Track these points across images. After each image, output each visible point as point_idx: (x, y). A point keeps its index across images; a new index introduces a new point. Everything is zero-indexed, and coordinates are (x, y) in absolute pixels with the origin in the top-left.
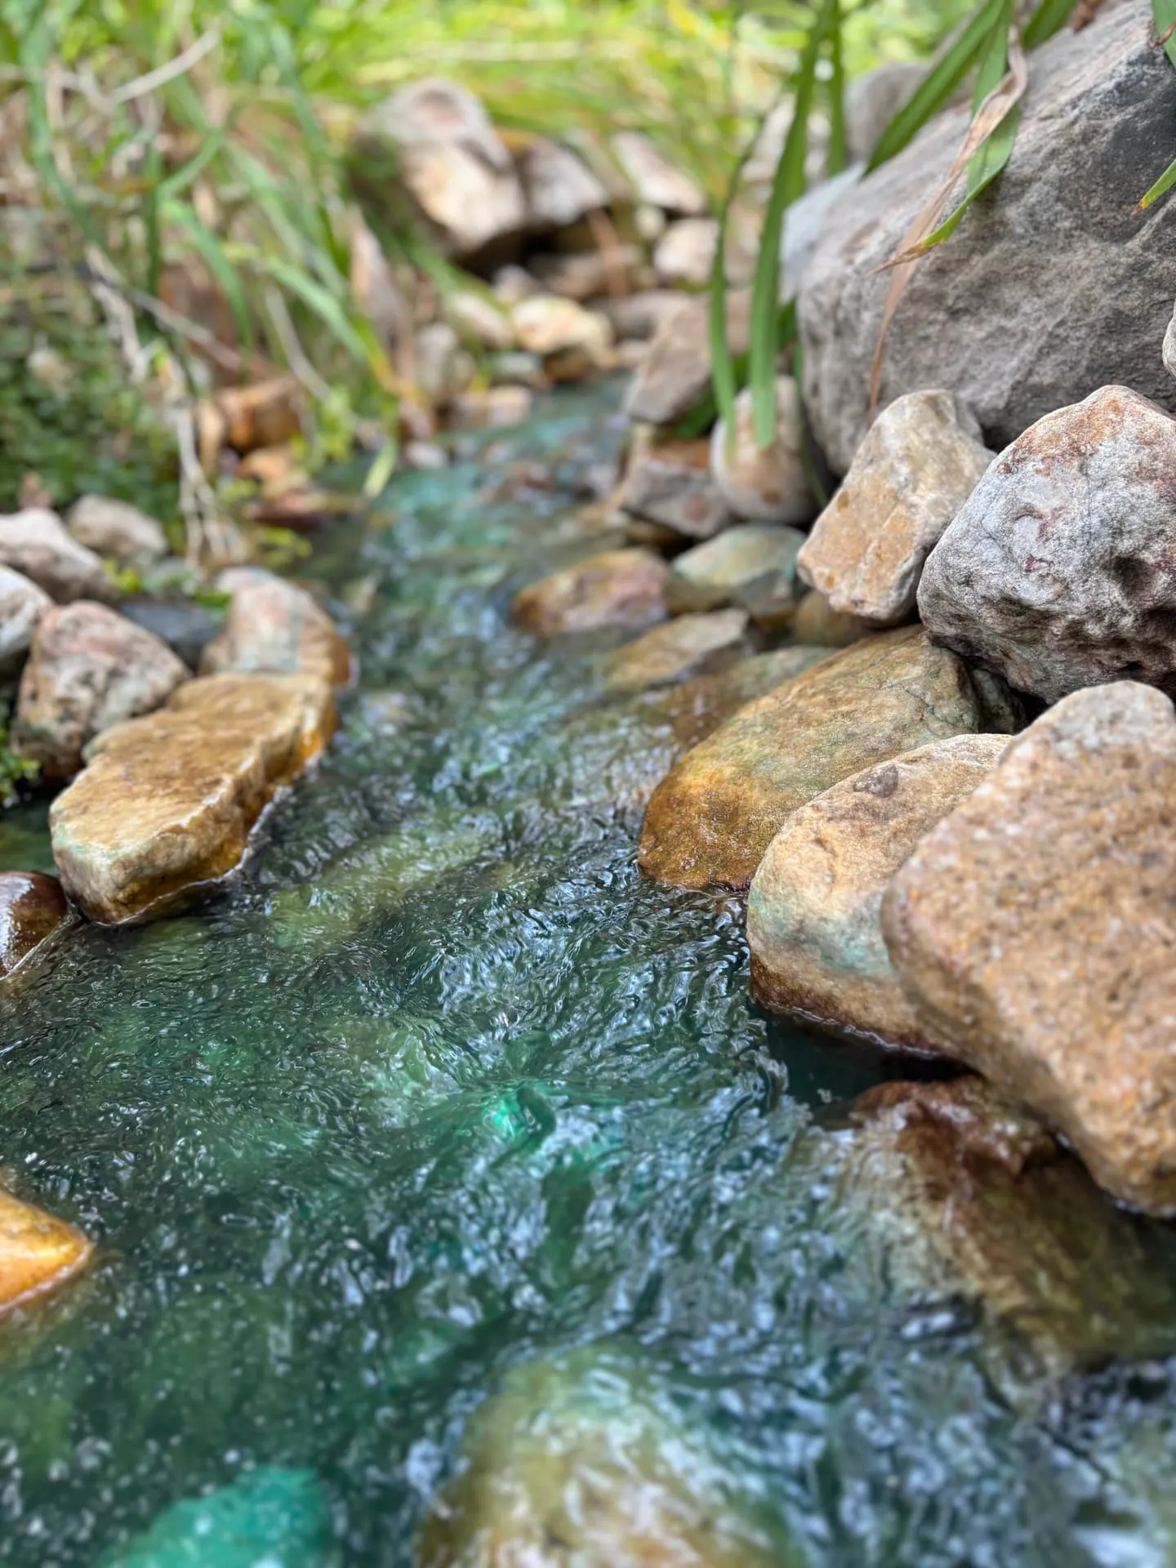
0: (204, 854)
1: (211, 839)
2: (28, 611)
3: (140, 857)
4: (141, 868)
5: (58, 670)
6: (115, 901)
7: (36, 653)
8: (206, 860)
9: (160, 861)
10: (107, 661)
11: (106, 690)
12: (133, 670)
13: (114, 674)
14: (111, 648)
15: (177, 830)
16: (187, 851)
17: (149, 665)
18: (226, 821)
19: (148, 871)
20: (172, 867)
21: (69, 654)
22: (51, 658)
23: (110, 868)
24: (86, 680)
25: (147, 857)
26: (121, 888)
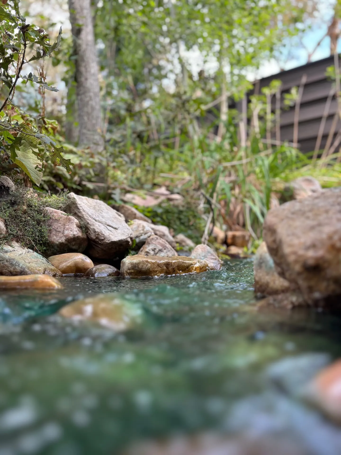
0: (151, 269)
1: (154, 268)
2: (149, 234)
3: (136, 263)
4: (135, 267)
5: (149, 246)
6: (127, 272)
7: (146, 243)
8: (151, 272)
9: (140, 267)
10: (160, 248)
11: (157, 253)
12: (165, 251)
13: (160, 250)
14: (162, 245)
15: (147, 262)
16: (147, 267)
17: (169, 251)
18: (160, 267)
19: (137, 268)
20: (143, 270)
21: (152, 243)
22: (149, 244)
23: (129, 263)
24: (154, 250)
25: (137, 264)
26: (129, 269)
